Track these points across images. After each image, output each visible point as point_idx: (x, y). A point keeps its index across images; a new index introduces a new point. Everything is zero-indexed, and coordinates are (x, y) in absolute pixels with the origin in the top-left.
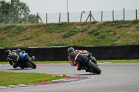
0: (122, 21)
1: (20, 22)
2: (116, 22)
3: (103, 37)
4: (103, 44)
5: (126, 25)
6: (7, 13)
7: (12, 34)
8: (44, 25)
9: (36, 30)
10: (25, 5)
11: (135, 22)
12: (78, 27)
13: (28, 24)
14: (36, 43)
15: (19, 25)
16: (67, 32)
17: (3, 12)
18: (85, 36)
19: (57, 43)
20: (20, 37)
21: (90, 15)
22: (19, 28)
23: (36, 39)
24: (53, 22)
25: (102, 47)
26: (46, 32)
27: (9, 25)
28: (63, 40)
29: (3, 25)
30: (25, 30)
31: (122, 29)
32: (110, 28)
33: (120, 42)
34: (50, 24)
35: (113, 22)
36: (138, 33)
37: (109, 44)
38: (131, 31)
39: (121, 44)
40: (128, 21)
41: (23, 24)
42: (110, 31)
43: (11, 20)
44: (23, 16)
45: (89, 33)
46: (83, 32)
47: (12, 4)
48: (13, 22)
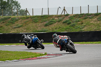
0: (87, 14)
1: (14, 15)
2: (83, 14)
3: (73, 26)
4: (74, 30)
5: (90, 17)
6: (4, 8)
7: (8, 24)
8: (31, 17)
9: (25, 21)
10: (17, 2)
11: (96, 15)
12: (56, 18)
13: (20, 16)
14: (25, 30)
15: (13, 17)
16: (48, 22)
17: (2, 8)
18: (60, 25)
19: (40, 30)
20: (14, 26)
21: (64, 9)
22: (13, 19)
23: (26, 27)
24: (38, 15)
25: (73, 33)
26: (33, 22)
27: (5, 17)
28: (45, 28)
29: (1, 17)
30: (17, 20)
31: (87, 19)
32: (78, 19)
33: (85, 29)
34: (35, 16)
35: (81, 14)
36: (98, 22)
37: (77, 31)
38: (93, 21)
39: (86, 31)
40: (92, 14)
41: (16, 16)
42: (79, 21)
43: (7, 13)
44: (16, 11)
45: (64, 23)
46: (59, 22)
47: (8, 2)
48: (9, 15)
